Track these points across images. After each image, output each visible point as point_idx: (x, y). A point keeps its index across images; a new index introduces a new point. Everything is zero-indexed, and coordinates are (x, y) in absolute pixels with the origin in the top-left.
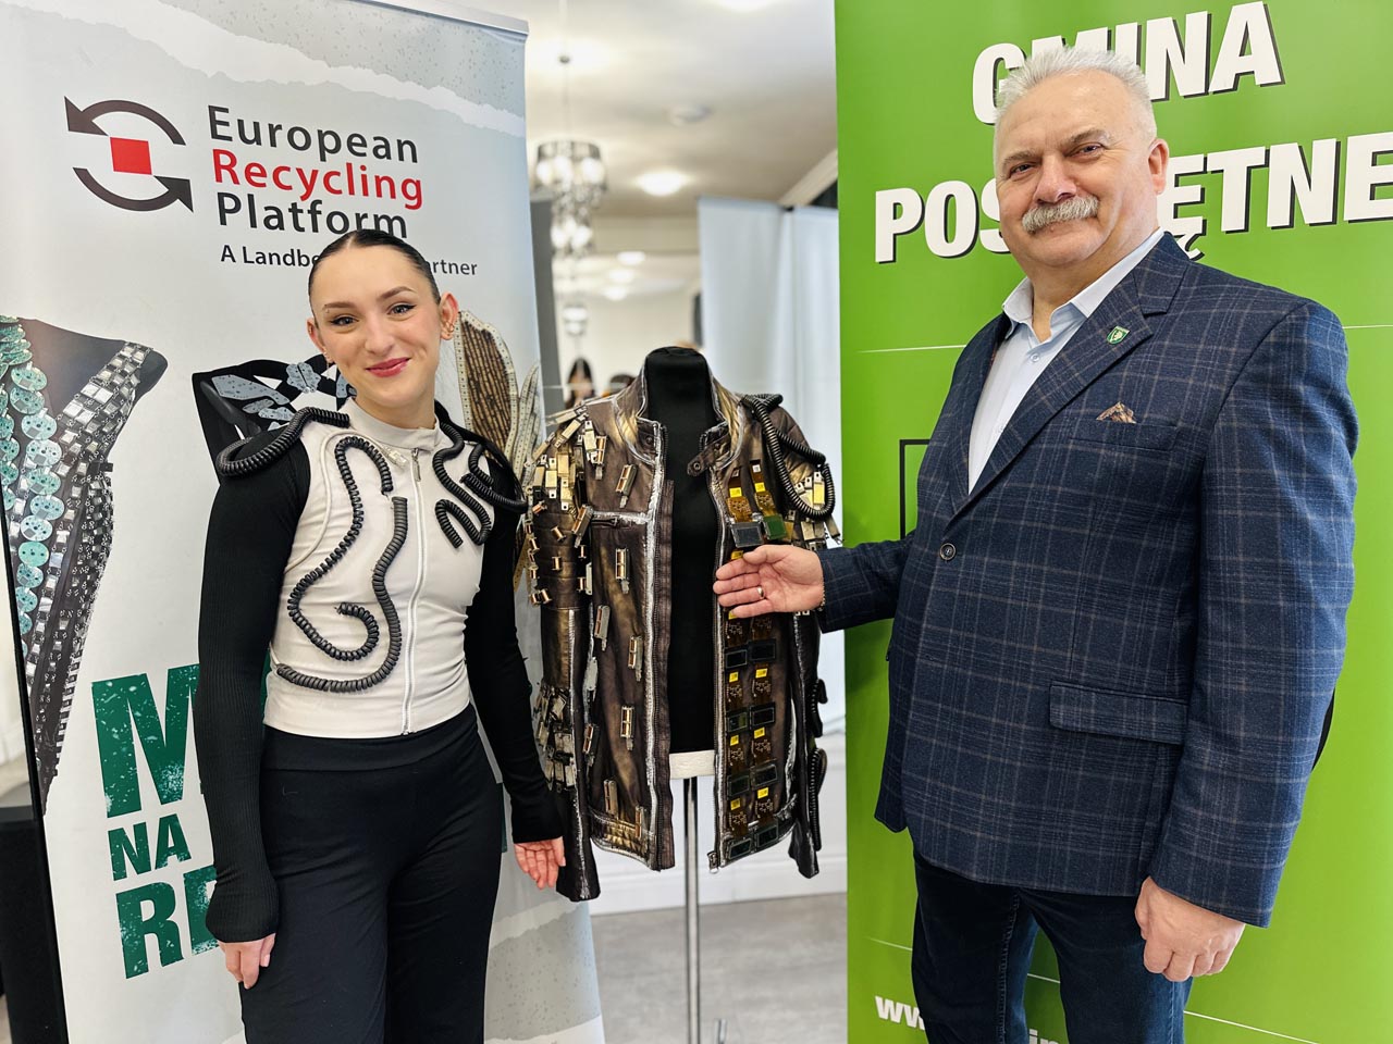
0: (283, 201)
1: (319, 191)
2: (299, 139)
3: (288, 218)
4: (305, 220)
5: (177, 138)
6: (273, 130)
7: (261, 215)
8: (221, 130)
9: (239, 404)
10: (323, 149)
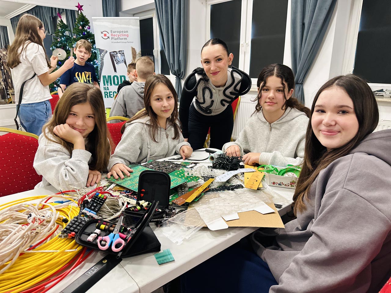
1: (119, 36)
3: (117, 39)
5: (108, 33)
6: (116, 31)
8: (112, 32)
9: (113, 55)
10: (120, 33)
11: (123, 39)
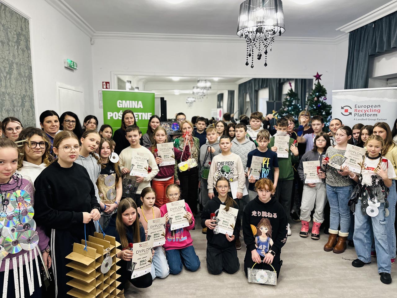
0: (362, 113)
1: (366, 112)
2: (365, 107)
3: (362, 115)
4: (364, 115)
5: (351, 108)
6: (362, 106)
7: (359, 116)
8: (356, 107)
10: (368, 107)
11: (372, 115)
